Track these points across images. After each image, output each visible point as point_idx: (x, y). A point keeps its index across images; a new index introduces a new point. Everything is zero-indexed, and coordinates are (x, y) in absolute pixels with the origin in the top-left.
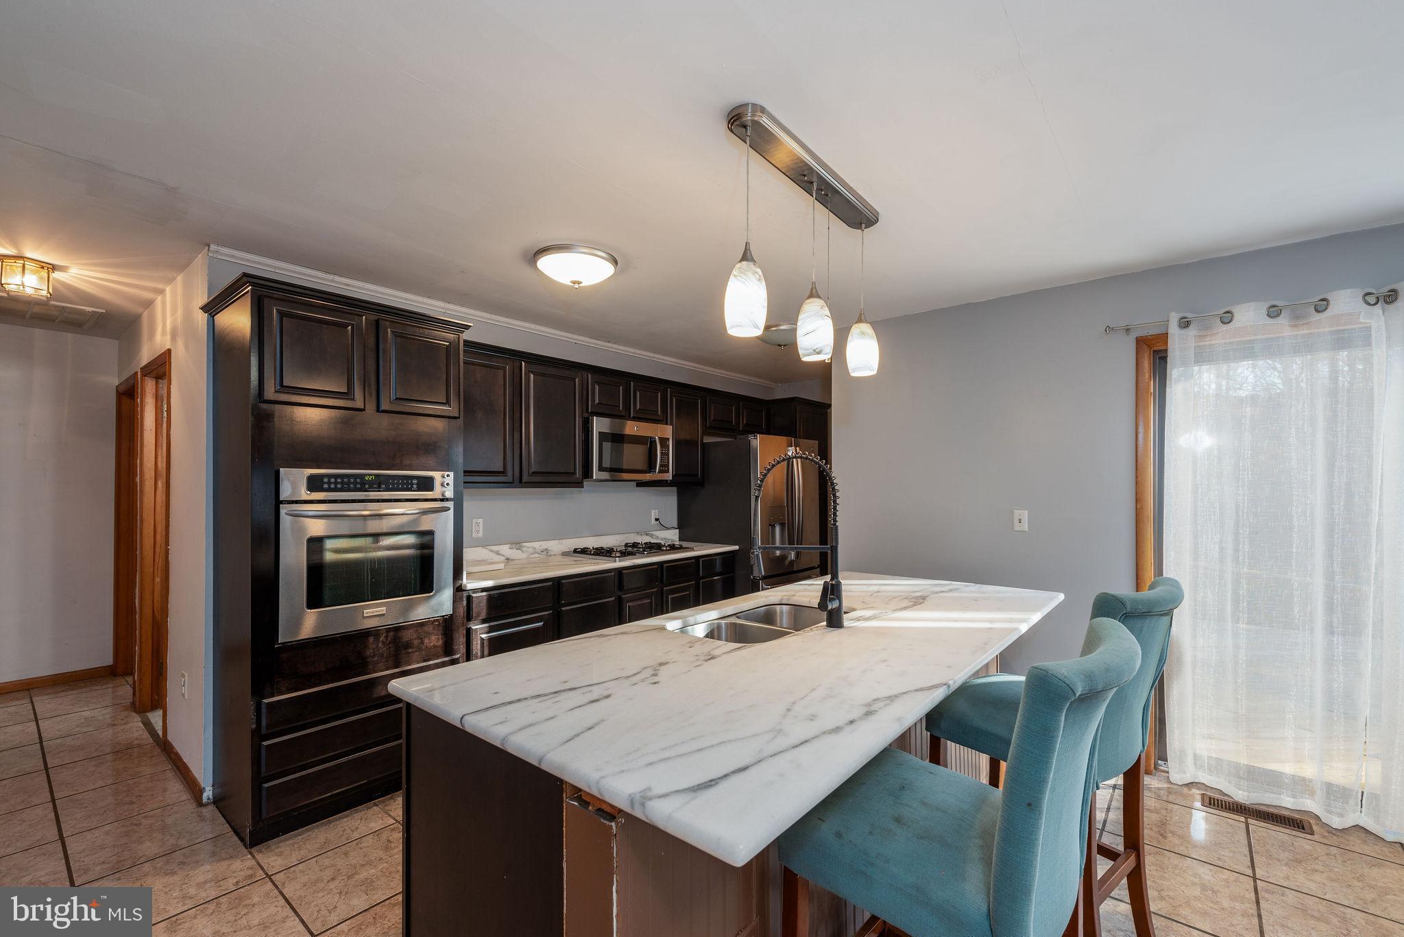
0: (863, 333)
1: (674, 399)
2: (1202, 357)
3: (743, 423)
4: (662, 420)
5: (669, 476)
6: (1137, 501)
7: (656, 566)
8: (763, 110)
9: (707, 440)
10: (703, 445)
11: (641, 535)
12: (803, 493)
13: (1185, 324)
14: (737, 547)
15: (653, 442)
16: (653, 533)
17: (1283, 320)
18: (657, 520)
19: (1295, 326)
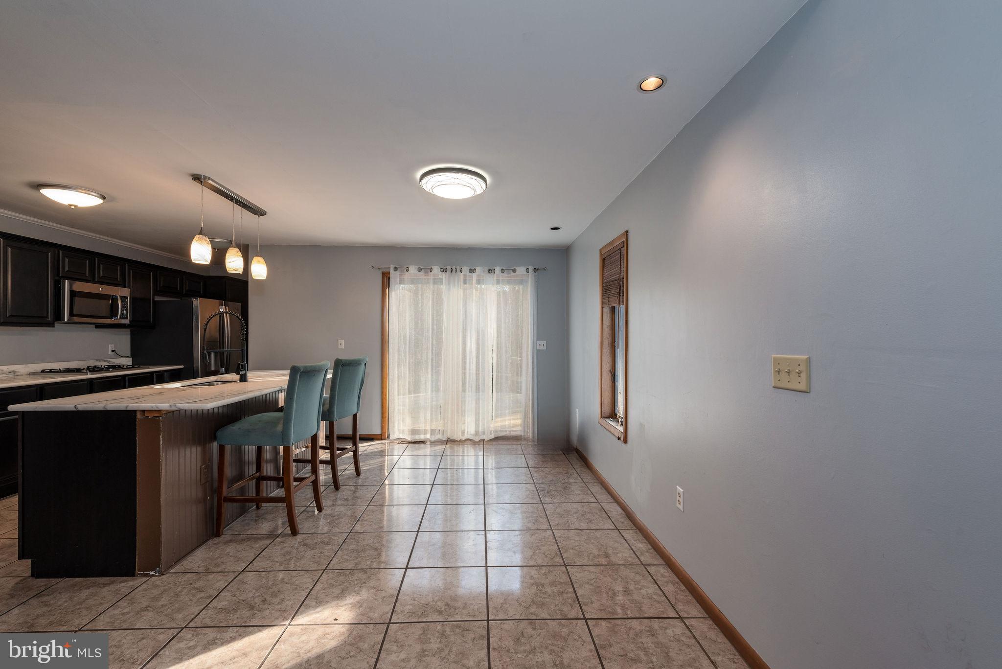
0: (259, 261)
1: (131, 271)
2: (402, 282)
3: (185, 288)
4: (122, 285)
5: (127, 321)
6: (382, 335)
7: (120, 378)
8: (209, 178)
9: (157, 298)
10: (155, 302)
11: (100, 361)
12: (231, 333)
13: (396, 269)
14: (182, 366)
15: (114, 299)
16: (111, 360)
17: (422, 273)
18: (113, 351)
19: (425, 275)
